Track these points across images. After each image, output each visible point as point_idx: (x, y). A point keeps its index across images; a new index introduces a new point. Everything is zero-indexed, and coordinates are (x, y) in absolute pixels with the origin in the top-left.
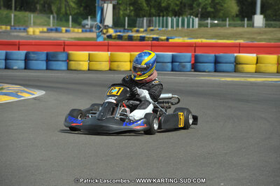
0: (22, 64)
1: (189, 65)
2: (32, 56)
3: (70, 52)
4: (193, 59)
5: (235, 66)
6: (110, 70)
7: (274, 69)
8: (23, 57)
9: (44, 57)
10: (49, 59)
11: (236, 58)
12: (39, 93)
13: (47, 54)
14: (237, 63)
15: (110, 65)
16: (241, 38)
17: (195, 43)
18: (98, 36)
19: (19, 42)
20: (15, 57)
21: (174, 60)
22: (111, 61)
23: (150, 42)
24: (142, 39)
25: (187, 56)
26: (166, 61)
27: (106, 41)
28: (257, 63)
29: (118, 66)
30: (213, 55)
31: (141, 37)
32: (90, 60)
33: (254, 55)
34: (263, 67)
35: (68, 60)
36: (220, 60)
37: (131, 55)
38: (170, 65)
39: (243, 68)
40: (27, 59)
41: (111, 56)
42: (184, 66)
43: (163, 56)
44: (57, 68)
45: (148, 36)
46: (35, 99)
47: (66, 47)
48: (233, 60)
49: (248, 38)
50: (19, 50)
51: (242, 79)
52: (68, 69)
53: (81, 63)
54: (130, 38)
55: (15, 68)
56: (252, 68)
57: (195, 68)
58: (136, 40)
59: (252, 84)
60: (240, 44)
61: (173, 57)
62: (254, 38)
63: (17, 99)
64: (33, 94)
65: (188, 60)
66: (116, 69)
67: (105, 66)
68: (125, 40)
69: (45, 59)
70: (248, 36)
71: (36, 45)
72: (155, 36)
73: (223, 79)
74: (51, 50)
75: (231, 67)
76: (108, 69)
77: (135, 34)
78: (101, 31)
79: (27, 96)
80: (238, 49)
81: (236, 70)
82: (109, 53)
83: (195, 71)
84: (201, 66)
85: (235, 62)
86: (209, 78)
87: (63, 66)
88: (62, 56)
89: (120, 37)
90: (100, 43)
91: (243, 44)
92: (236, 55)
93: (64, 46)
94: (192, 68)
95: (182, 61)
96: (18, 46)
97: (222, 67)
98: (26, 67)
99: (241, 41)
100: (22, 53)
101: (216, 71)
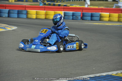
0: (7, 15)
1: (80, 17)
2: (11, 11)
3: (28, 10)
4: (82, 15)
5: (100, 18)
6: (45, 18)
7: (116, 19)
8: (7, 12)
9: (16, 12)
10: (19, 13)
11: (100, 14)
12: (14, 28)
13: (18, 11)
14: (101, 17)
15: (45, 16)
16: (103, 6)
17: (83, 8)
18: (40, 4)
19: (6, 5)
20: (4, 12)
21: (73, 15)
22: (46, 15)
23: (63, 7)
24: (59, 5)
25: (79, 13)
26: (70, 15)
27: (44, 6)
28: (109, 17)
29: (49, 17)
30: (90, 13)
31: (59, 4)
32: (37, 14)
33: (108, 14)
34: (112, 19)
35: (27, 13)
36: (93, 15)
37: (55, 12)
38: (71, 17)
39: (103, 19)
40: (9, 13)
41: (46, 13)
42: (78, 18)
43: (68, 13)
44: (22, 17)
45: (62, 4)
46: (13, 30)
47: (26, 8)
48: (99, 15)
49: (106, 6)
50: (5, 9)
51: (103, 24)
52: (27, 18)
53: (33, 15)
54: (54, 5)
55: (4, 16)
56: (107, 19)
57: (82, 18)
58: (57, 6)
59: (107, 26)
60: (102, 8)
61: (73, 13)
62: (108, 6)
63: (5, 30)
64: (12, 28)
65: (80, 15)
66: (48, 18)
67: (43, 17)
68: (52, 6)
69: (17, 13)
70: (105, 5)
71: (13, 7)
72: (65, 4)
73: (95, 24)
74: (20, 9)
75: (98, 18)
76: (44, 18)
77: (56, 3)
78: (42, 1)
79: (9, 29)
80: (101, 10)
81: (100, 20)
82: (45, 11)
83: (82, 20)
84: (85, 18)
85: (100, 16)
86: (88, 23)
87: (25, 16)
88: (25, 12)
89: (49, 4)
90: (41, 6)
91: (103, 8)
92: (100, 13)
93: (25, 7)
94: (81, 19)
95: (77, 15)
96: (5, 7)
97: (94, 18)
98: (9, 16)
99: (103, 7)
100: (7, 10)
101: (91, 20)
